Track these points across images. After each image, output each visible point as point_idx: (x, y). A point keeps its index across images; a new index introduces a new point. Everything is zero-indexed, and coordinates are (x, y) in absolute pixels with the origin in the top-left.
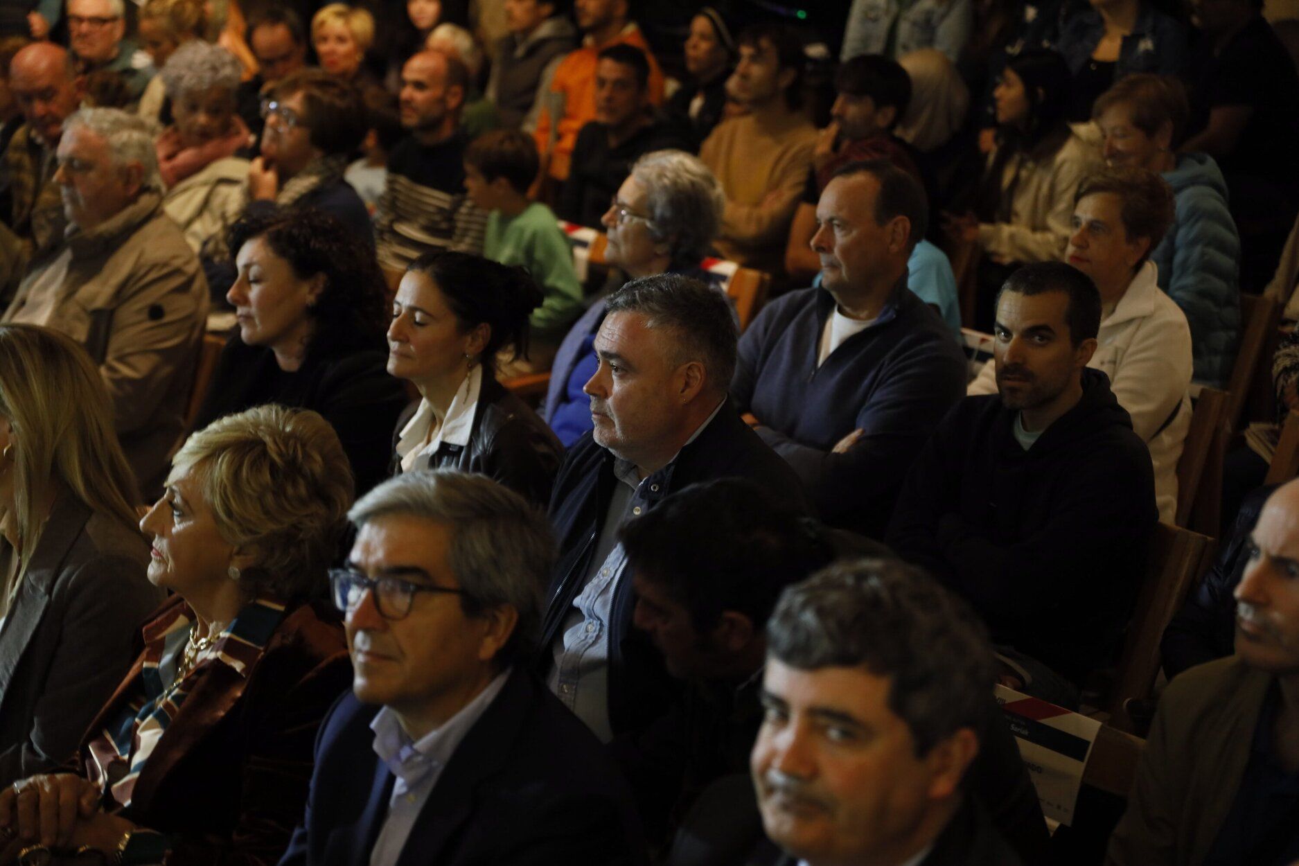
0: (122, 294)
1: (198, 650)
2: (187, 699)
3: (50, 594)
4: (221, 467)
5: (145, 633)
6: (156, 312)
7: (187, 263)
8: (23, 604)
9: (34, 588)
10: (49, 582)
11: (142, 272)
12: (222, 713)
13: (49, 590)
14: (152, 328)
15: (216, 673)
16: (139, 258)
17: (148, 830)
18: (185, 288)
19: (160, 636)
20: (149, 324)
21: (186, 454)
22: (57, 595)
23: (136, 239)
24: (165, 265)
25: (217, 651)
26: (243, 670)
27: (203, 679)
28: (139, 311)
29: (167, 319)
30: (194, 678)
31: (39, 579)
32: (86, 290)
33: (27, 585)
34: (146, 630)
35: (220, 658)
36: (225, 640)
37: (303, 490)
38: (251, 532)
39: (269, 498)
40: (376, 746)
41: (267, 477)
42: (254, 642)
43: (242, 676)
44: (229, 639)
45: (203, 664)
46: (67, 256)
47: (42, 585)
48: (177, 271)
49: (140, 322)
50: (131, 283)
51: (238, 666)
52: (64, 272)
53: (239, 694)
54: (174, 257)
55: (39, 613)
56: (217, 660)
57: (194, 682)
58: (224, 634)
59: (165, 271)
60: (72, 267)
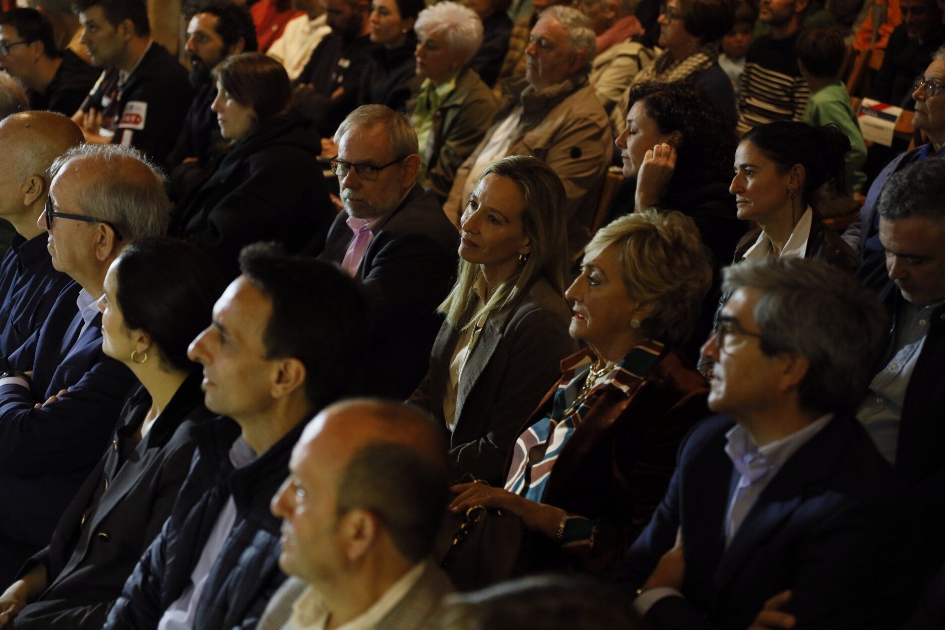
0: (554, 139)
1: (597, 377)
2: (590, 411)
3: (503, 334)
4: (629, 248)
5: (562, 364)
6: (576, 153)
7: (599, 120)
8: (484, 340)
9: (492, 329)
10: (502, 325)
11: (569, 124)
12: (612, 420)
13: (502, 331)
14: (570, 164)
15: (609, 394)
16: (569, 113)
17: (576, 517)
18: (597, 137)
19: (572, 368)
20: (571, 160)
21: (597, 243)
22: (507, 333)
23: (568, 102)
24: (585, 119)
25: (611, 378)
26: (628, 391)
27: (602, 397)
28: (564, 151)
29: (583, 158)
30: (594, 396)
31: (496, 323)
32: (531, 135)
33: (488, 326)
34: (564, 363)
35: (613, 383)
36: (617, 372)
37: (687, 262)
38: (651, 291)
39: (664, 268)
40: (727, 449)
41: (662, 253)
42: (636, 374)
43: (627, 395)
44: (620, 371)
45: (602, 387)
46: (521, 110)
47: (498, 327)
48: (593, 125)
49: (564, 159)
50: (562, 130)
51: (625, 388)
52: (517, 121)
53: (624, 407)
54: (592, 115)
55: (495, 346)
56: (611, 384)
57: (595, 400)
58: (617, 368)
59: (585, 123)
60: (523, 119)
